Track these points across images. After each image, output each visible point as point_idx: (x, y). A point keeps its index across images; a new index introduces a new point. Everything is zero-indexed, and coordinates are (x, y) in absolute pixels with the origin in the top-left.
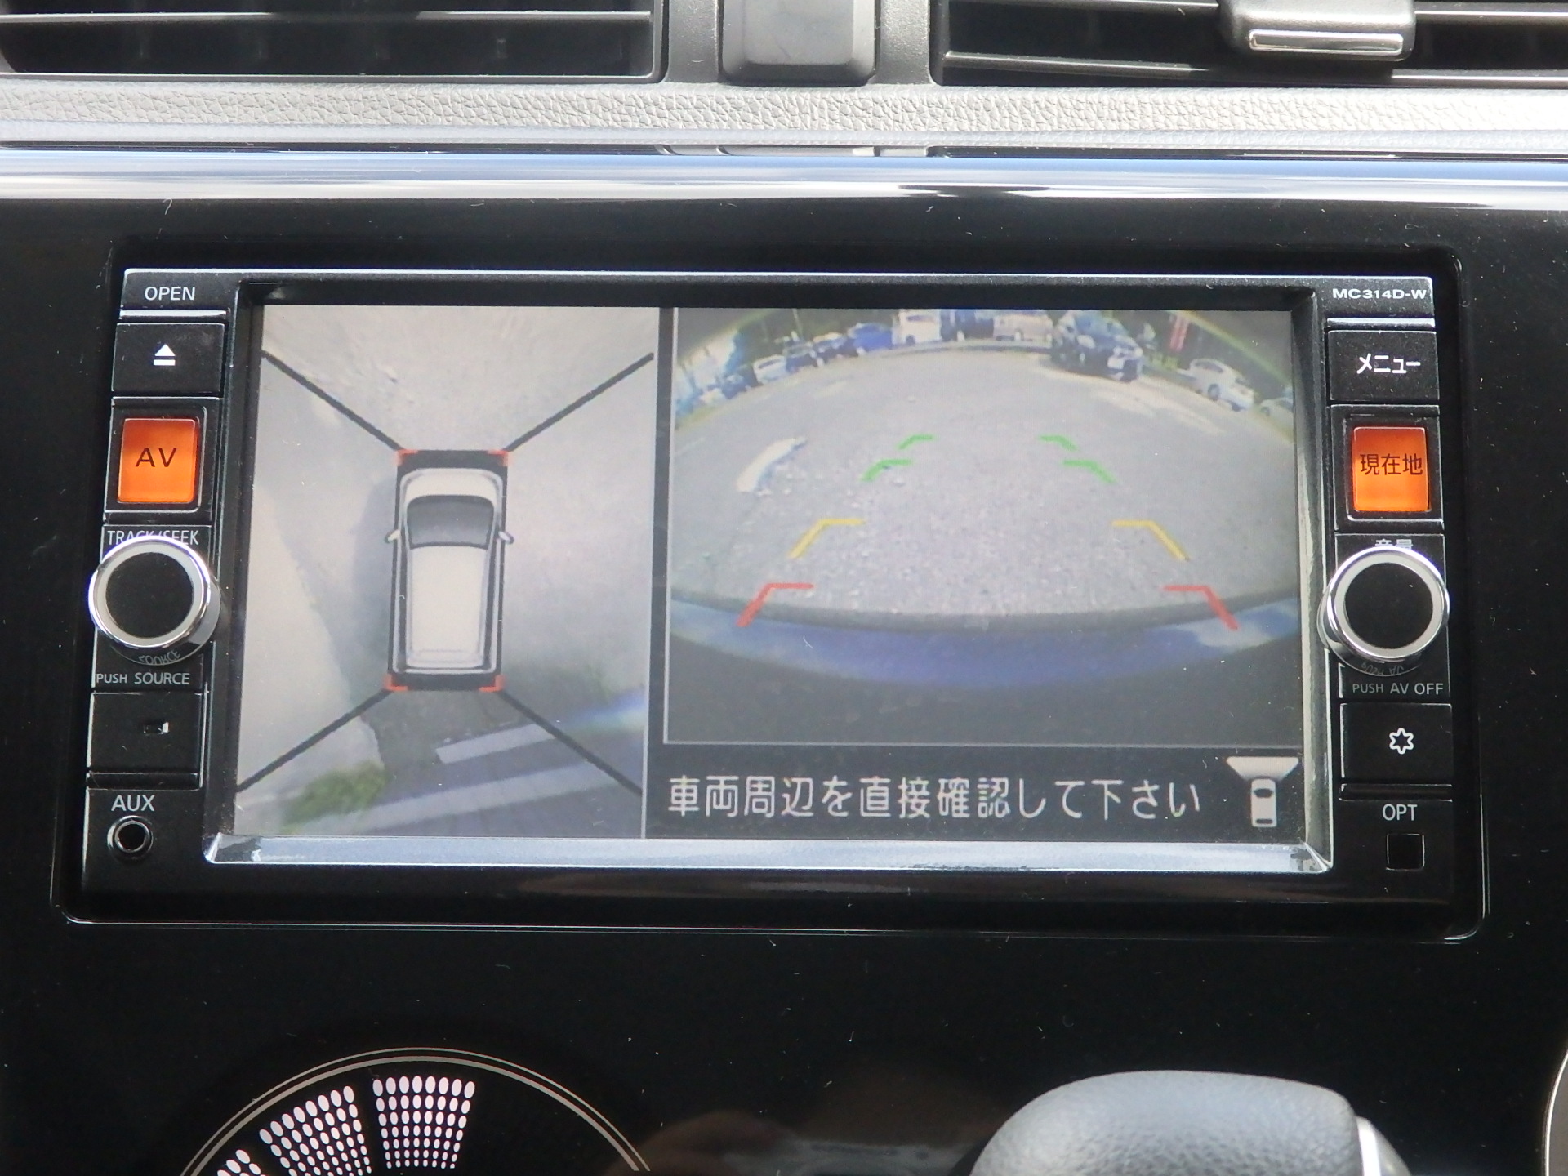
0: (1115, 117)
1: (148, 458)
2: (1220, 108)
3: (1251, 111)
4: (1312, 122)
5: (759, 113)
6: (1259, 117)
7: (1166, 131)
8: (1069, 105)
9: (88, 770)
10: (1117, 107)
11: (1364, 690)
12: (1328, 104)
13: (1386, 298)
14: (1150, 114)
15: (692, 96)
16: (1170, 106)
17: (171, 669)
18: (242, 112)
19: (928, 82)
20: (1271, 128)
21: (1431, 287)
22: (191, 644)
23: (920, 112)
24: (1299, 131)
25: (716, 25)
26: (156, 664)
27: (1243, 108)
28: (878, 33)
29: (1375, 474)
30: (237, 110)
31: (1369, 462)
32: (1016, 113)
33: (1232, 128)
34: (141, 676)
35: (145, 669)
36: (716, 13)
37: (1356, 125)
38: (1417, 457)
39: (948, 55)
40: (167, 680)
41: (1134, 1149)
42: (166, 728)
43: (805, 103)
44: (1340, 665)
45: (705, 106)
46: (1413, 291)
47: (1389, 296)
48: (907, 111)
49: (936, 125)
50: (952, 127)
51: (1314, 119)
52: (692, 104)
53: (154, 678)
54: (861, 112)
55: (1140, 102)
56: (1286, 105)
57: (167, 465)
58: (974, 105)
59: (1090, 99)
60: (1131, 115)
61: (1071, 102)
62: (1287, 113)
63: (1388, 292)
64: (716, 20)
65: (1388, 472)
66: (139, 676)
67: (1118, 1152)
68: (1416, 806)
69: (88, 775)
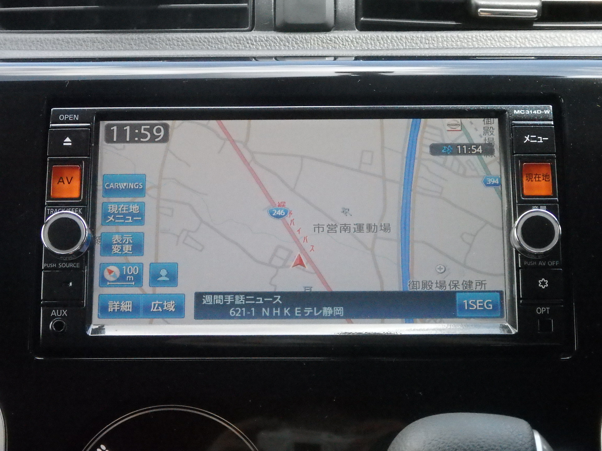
0: (427, 42)
1: (62, 181)
2: (468, 38)
3: (479, 40)
4: (503, 44)
5: (290, 42)
6: (483, 42)
7: (448, 48)
8: (409, 38)
9: (41, 301)
10: (428, 39)
11: (529, 264)
12: (509, 37)
13: (534, 113)
14: (441, 41)
15: (264, 36)
16: (448, 38)
17: (72, 261)
18: (92, 45)
19: (355, 30)
20: (488, 46)
21: (551, 109)
22: (80, 252)
23: (352, 41)
24: (498, 48)
25: (273, 9)
26: (67, 260)
27: (476, 38)
28: (335, 11)
29: (532, 181)
30: (89, 44)
31: (529, 177)
32: (389, 41)
33: (472, 47)
34: (61, 264)
35: (62, 262)
36: (273, 5)
37: (520, 45)
38: (548, 175)
39: (362, 19)
40: (71, 266)
41: (450, 443)
42: (71, 284)
43: (308, 38)
44: (519, 254)
45: (269, 40)
46: (545, 111)
47: (536, 113)
48: (347, 41)
49: (358, 46)
50: (364, 47)
51: (504, 43)
52: (264, 39)
53: (66, 265)
54: (329, 42)
55: (436, 36)
56: (493, 37)
57: (69, 183)
58: (373, 38)
59: (417, 36)
60: (434, 42)
61: (410, 37)
62: (493, 40)
63: (535, 111)
64: (273, 7)
65: (536, 180)
66: (60, 264)
67: (443, 445)
68: (549, 308)
69: (42, 303)
